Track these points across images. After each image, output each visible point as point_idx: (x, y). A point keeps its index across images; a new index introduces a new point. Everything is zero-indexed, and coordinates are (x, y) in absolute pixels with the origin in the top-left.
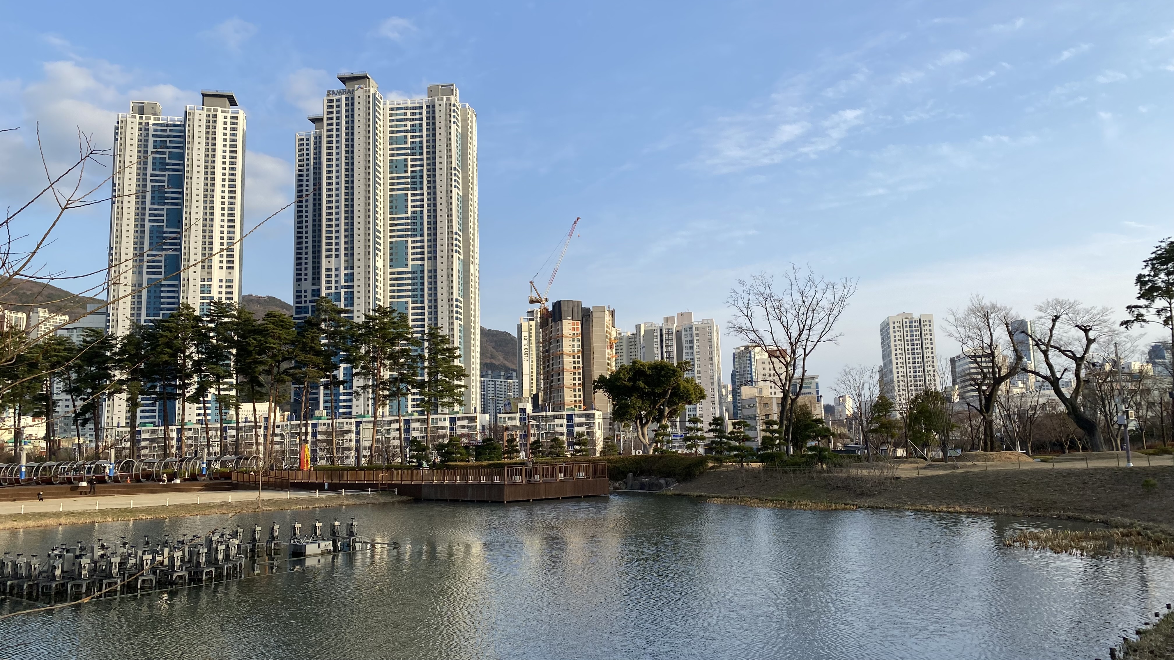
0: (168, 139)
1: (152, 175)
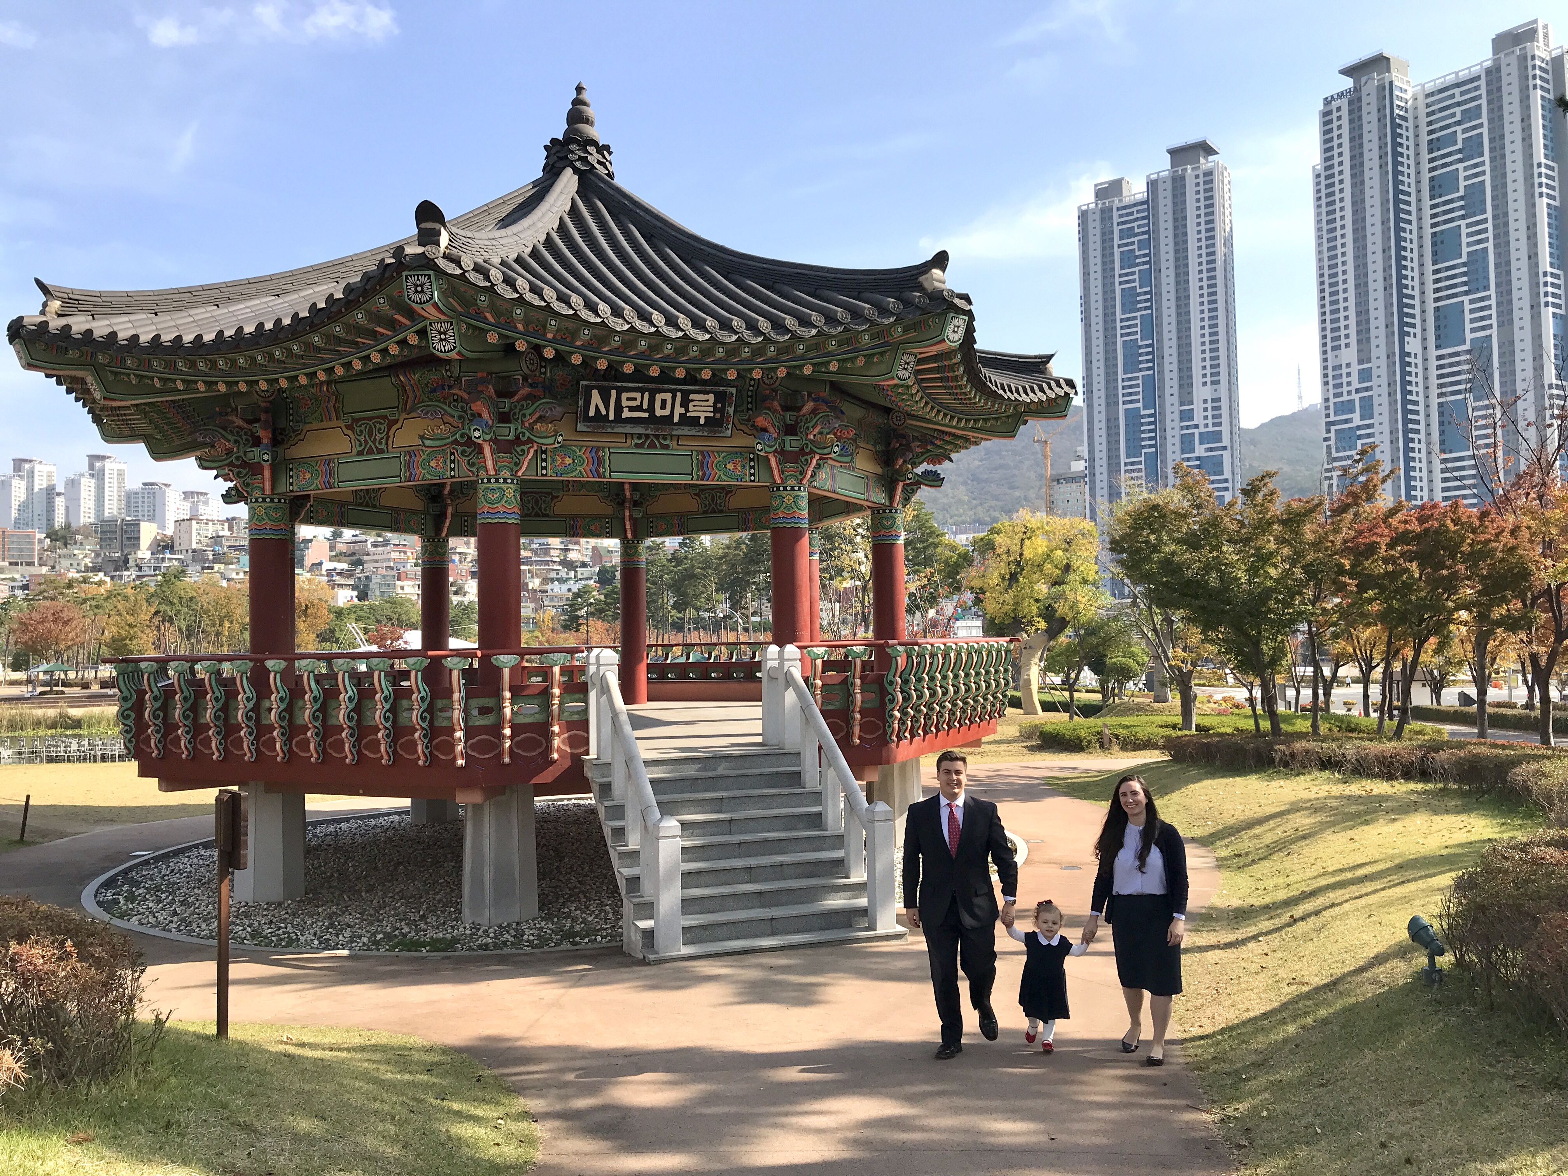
0: (1135, 224)
1: (1120, 276)
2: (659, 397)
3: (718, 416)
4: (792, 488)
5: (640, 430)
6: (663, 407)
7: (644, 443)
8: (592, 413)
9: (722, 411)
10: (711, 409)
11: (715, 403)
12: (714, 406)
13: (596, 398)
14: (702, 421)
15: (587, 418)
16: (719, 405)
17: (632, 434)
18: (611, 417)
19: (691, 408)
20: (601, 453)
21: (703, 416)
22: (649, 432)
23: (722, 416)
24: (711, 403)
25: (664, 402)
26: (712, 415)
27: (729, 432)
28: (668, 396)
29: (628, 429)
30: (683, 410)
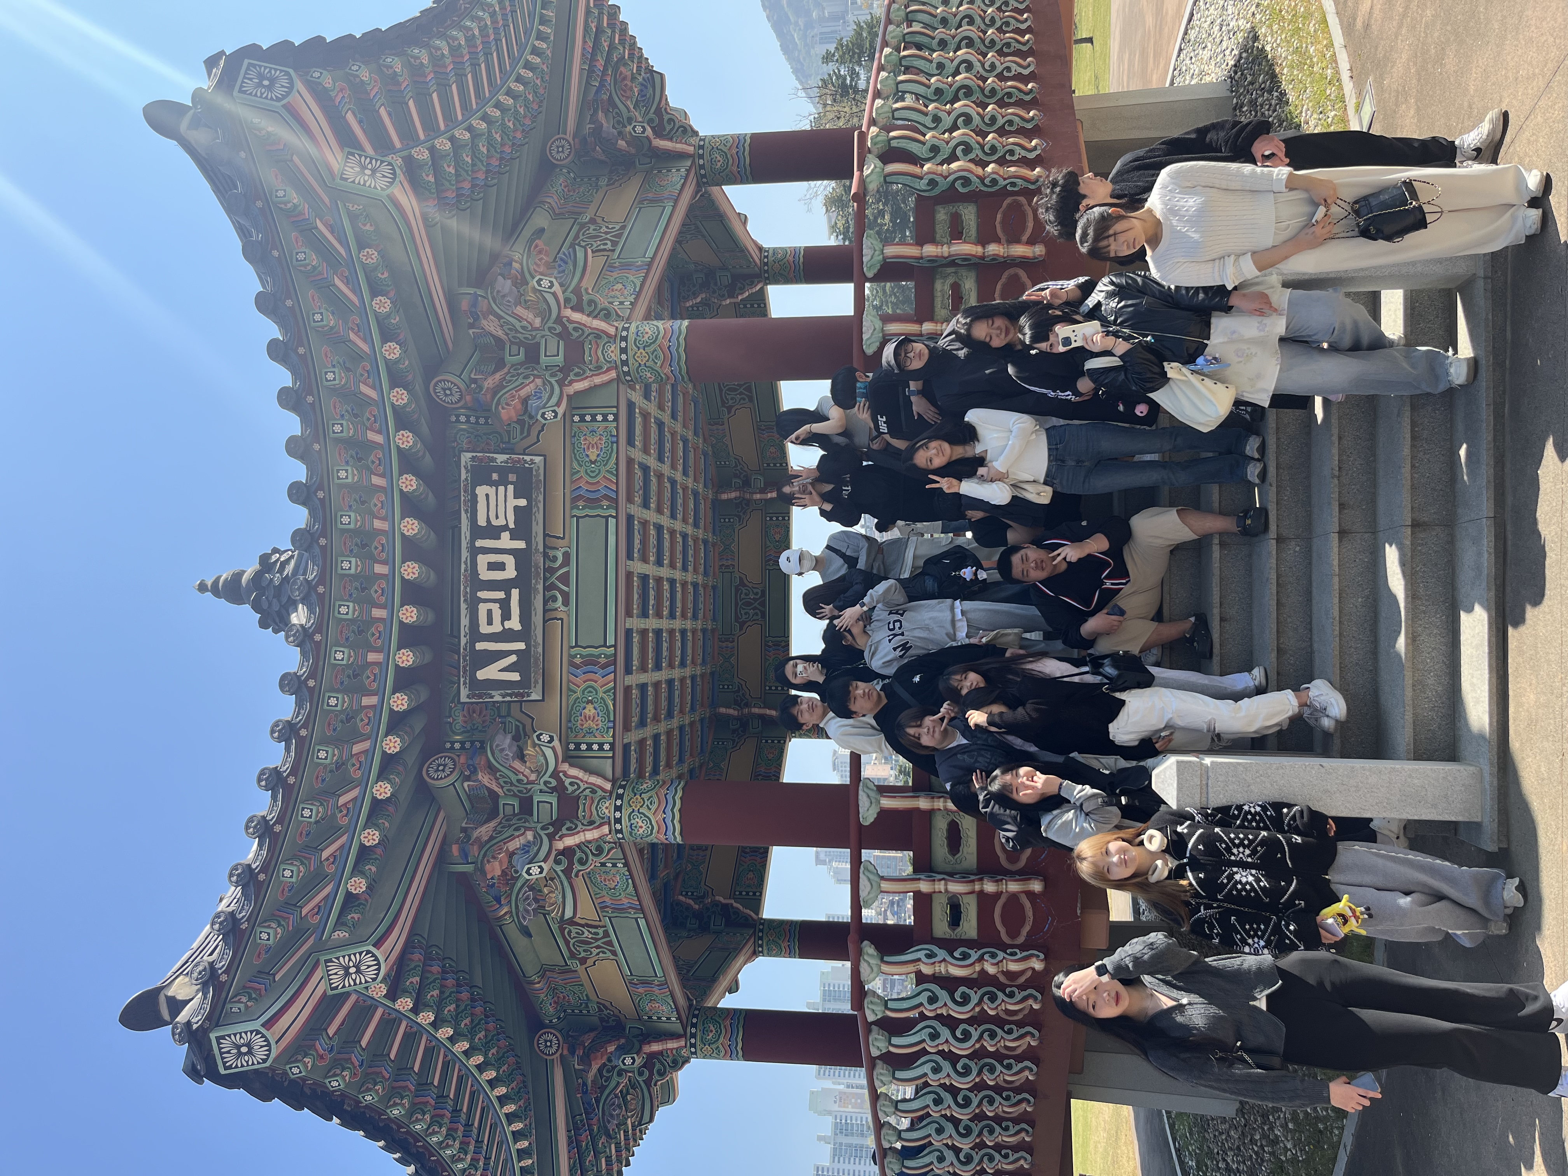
2: (485, 575)
3: (512, 477)
4: (624, 351)
5: (538, 603)
6: (501, 567)
7: (562, 592)
8: (515, 677)
9: (503, 471)
10: (501, 489)
11: (491, 483)
12: (496, 484)
13: (490, 672)
14: (523, 502)
15: (525, 683)
16: (495, 476)
17: (545, 611)
18: (521, 646)
19: (501, 522)
20: (578, 660)
21: (513, 502)
22: (540, 587)
23: (512, 470)
24: (491, 490)
25: (492, 566)
26: (511, 488)
27: (538, 459)
28: (483, 560)
29: (537, 619)
30: (505, 535)
